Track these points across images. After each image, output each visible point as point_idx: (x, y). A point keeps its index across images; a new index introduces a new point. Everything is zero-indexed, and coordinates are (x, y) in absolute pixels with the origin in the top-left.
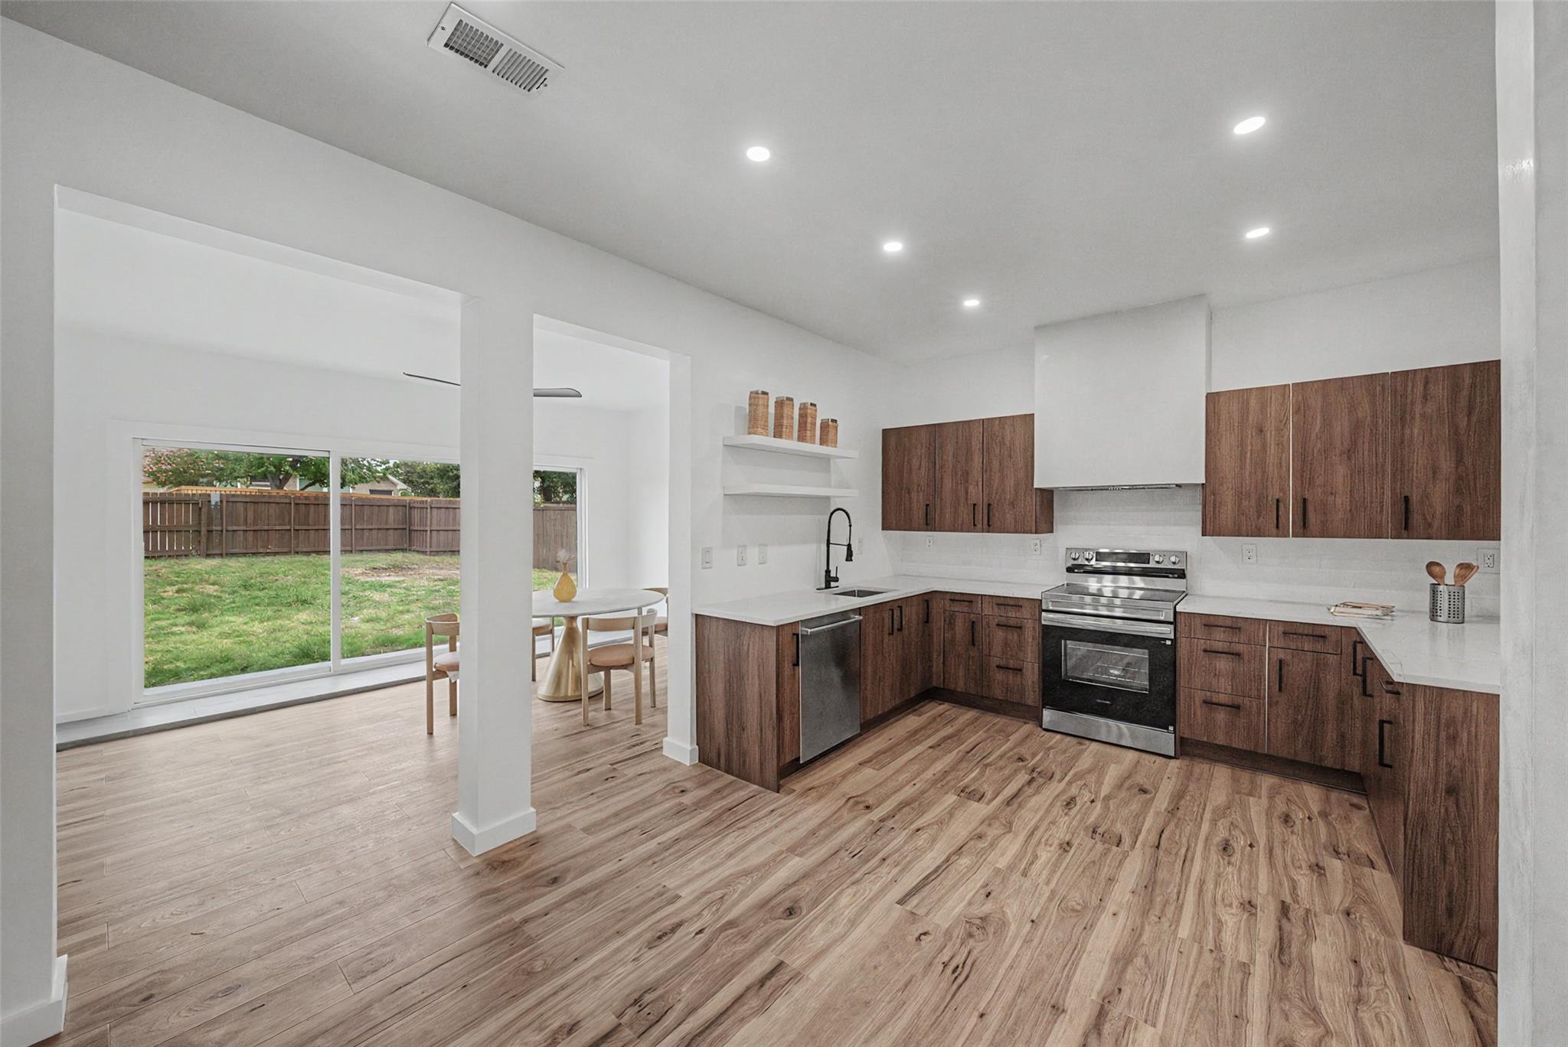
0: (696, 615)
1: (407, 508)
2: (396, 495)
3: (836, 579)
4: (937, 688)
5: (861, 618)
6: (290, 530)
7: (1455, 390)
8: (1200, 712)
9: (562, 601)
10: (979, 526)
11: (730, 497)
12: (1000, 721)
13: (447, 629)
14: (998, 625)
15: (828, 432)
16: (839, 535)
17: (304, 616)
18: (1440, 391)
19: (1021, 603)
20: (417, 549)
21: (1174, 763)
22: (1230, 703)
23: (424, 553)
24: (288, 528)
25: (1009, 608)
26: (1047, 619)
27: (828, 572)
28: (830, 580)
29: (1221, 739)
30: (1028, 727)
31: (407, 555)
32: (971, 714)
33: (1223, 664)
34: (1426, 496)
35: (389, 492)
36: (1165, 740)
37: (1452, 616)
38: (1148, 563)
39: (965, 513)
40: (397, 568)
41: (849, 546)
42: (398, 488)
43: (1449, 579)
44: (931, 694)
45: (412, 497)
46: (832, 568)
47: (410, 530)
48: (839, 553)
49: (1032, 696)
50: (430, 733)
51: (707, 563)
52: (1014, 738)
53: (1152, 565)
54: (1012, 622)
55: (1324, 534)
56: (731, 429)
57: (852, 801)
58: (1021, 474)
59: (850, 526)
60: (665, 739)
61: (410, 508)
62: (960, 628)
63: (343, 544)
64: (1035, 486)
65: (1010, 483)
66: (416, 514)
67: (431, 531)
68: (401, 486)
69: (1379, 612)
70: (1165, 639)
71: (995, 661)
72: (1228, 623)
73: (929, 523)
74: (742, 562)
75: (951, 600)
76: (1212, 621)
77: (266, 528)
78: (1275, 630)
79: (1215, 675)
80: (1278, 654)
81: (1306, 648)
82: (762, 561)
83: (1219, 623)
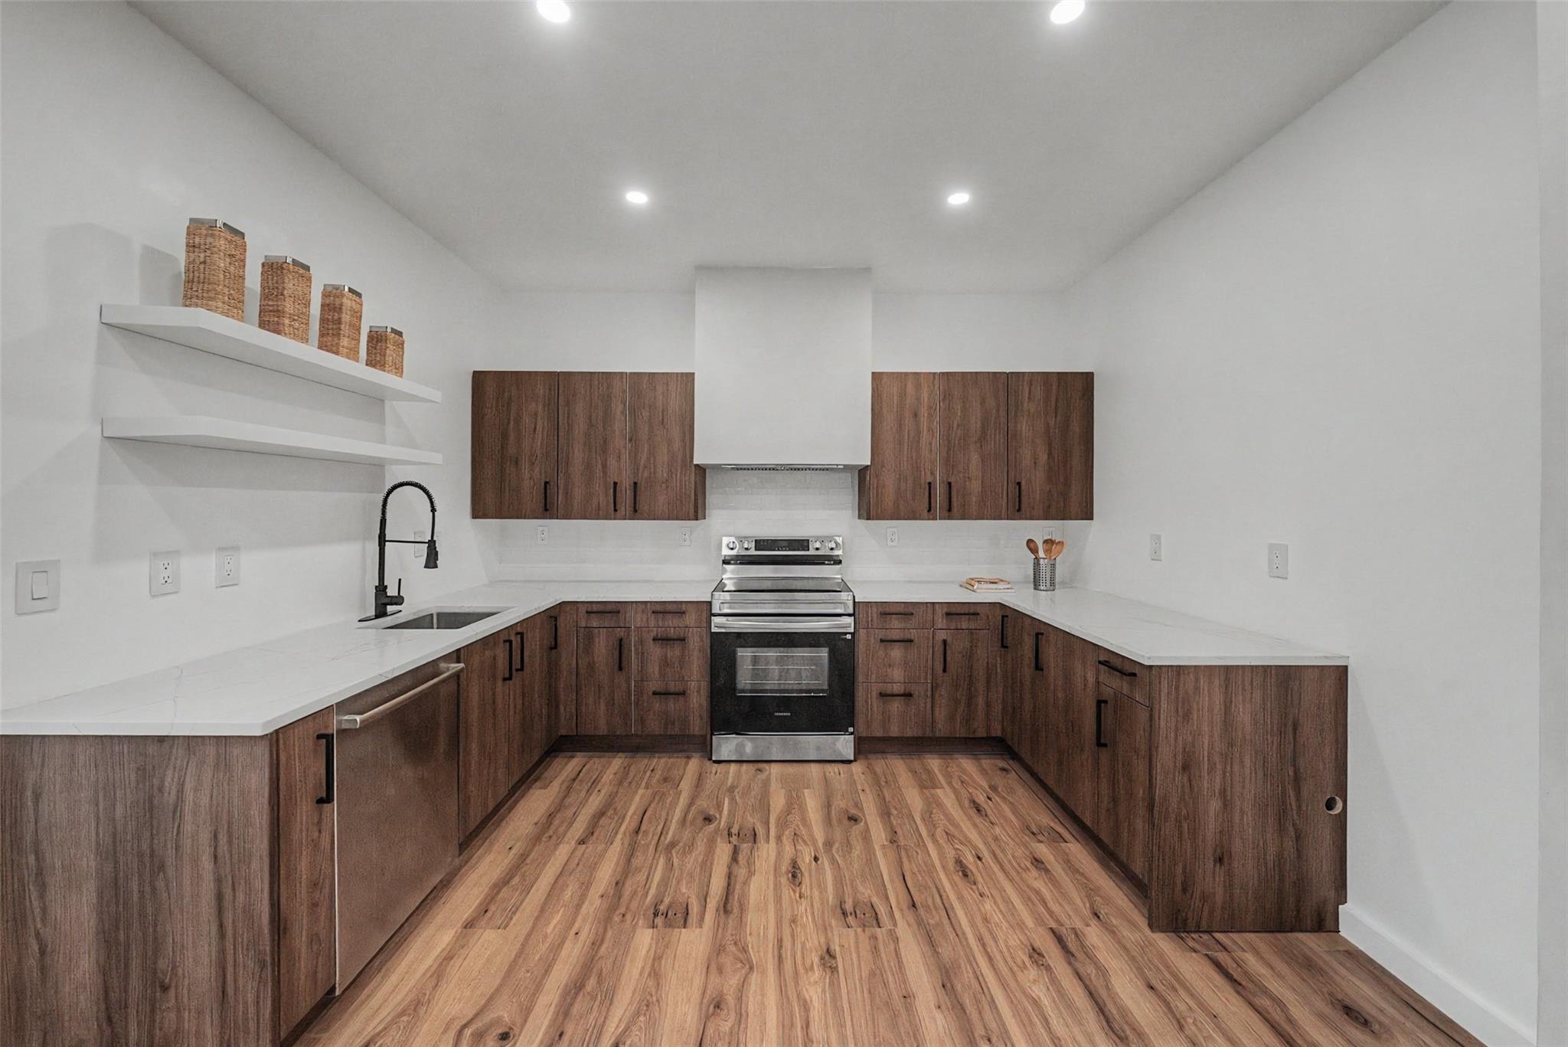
3: (397, 602)
4: (566, 735)
5: (462, 665)
8: (876, 704)
10: (622, 510)
12: (661, 763)
14: (654, 639)
19: (684, 607)
21: (857, 768)
22: (902, 692)
25: (669, 616)
26: (719, 624)
27: (381, 589)
28: (384, 602)
29: (894, 731)
30: (694, 764)
32: (617, 762)
33: (897, 653)
34: (1031, 481)
36: (844, 744)
38: (808, 550)
39: (603, 498)
41: (432, 544)
44: (561, 745)
48: (406, 557)
49: (697, 725)
52: (686, 786)
53: (812, 552)
54: (672, 633)
55: (964, 517)
57: (468, 1032)
58: (677, 445)
59: (433, 510)
62: (602, 647)
64: (695, 462)
65: (663, 456)
70: (846, 634)
71: (653, 686)
72: (901, 609)
73: (548, 508)
74: (162, 590)
75: (587, 613)
76: (887, 609)
78: (940, 612)
79: (890, 665)
80: (942, 635)
81: (964, 627)
82: (228, 581)
83: (893, 610)
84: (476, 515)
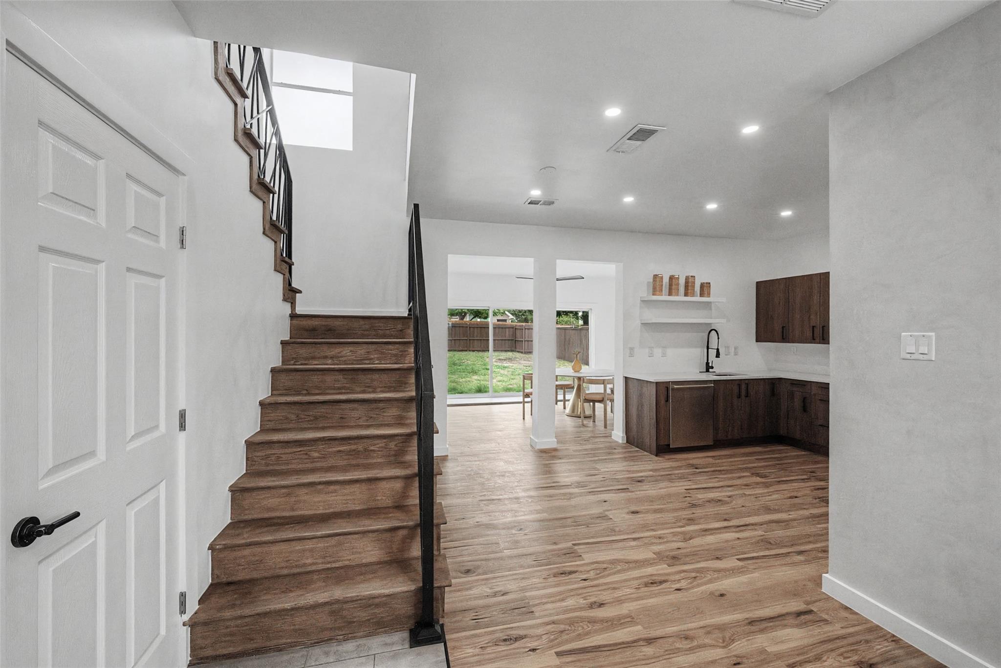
0: (626, 377)
1: (514, 329)
2: (509, 322)
3: (712, 368)
5: (714, 385)
6: (467, 340)
9: (575, 372)
10: (817, 340)
11: (644, 324)
13: (528, 377)
15: (705, 289)
16: (714, 344)
17: (476, 377)
20: (519, 350)
23: (522, 352)
24: (466, 338)
27: (707, 363)
28: (708, 368)
31: (514, 353)
35: (505, 321)
39: (809, 334)
40: (510, 360)
41: (718, 350)
42: (510, 318)
45: (516, 324)
46: (710, 361)
47: (515, 341)
48: (712, 353)
50: (524, 419)
51: (631, 355)
56: (644, 292)
57: (691, 465)
59: (718, 338)
60: (613, 432)
61: (515, 329)
63: (494, 348)
66: (518, 332)
67: (525, 341)
68: (511, 317)
71: (818, 422)
73: (784, 338)
74: (651, 355)
75: (791, 384)
77: (459, 338)
82: (664, 355)
84: (758, 341)
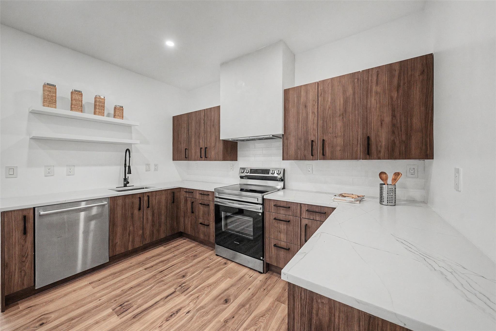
3: (128, 183)
4: (181, 232)
7: (391, 76)
8: (273, 250)
10: (203, 158)
11: (34, 139)
12: (201, 249)
14: (201, 204)
15: (118, 111)
18: (384, 78)
19: (209, 194)
21: (261, 277)
22: (286, 247)
25: (205, 196)
26: (216, 201)
27: (125, 179)
28: (126, 183)
29: (281, 265)
30: (211, 253)
32: (192, 245)
33: (283, 226)
34: (377, 136)
37: (389, 202)
38: (269, 174)
39: (199, 153)
43: (389, 181)
44: (181, 235)
46: (127, 177)
49: (212, 239)
54: (206, 202)
55: (332, 158)
58: (217, 133)
59: (130, 157)
62: (189, 205)
64: (221, 139)
65: (213, 138)
69: (353, 200)
70: (259, 213)
72: (285, 205)
73: (187, 158)
74: (50, 174)
75: (185, 192)
76: (279, 204)
78: (304, 209)
79: (280, 232)
80: (304, 222)
81: (317, 219)
82: (70, 174)
83: (282, 205)
84: (174, 160)
